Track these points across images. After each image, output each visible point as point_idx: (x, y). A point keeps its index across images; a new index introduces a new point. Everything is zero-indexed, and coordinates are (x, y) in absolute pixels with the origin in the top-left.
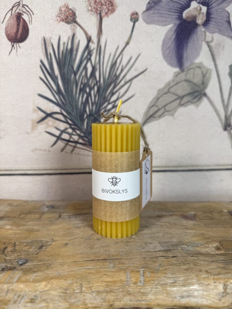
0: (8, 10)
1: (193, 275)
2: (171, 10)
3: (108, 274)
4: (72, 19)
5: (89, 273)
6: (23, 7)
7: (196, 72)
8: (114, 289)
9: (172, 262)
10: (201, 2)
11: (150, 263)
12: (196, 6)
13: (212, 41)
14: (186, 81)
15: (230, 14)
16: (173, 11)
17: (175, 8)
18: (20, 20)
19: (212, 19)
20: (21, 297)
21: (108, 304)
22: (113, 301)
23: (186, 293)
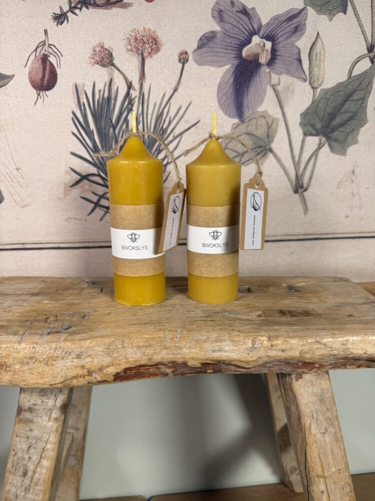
0: (32, 51)
2: (228, 48)
3: (148, 333)
4: (108, 61)
5: (131, 333)
6: (49, 47)
7: (259, 123)
8: (152, 344)
9: (209, 324)
10: (264, 36)
11: (188, 325)
12: (258, 42)
13: (279, 85)
14: (247, 134)
15: (301, 50)
16: (230, 48)
17: (233, 45)
18: (46, 63)
19: (278, 57)
20: (68, 354)
21: (147, 357)
22: (152, 355)
23: (217, 348)
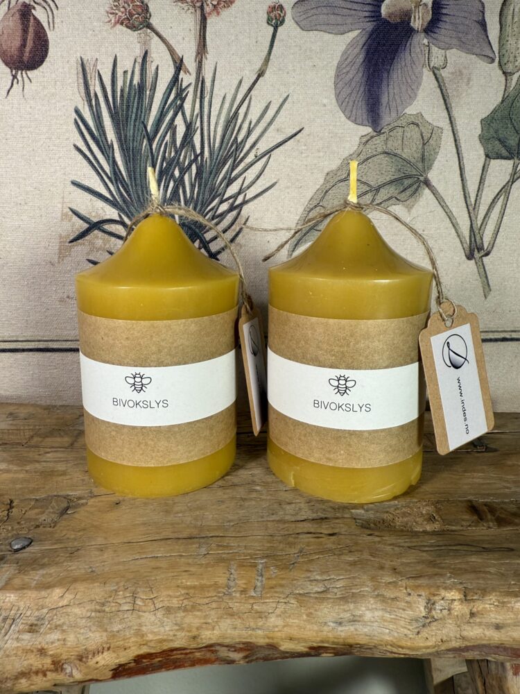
1: (365, 577)
3: (192, 569)
5: (153, 568)
8: (199, 604)
9: (325, 547)
11: (281, 546)
14: (387, 153)
18: (28, 21)
20: (9, 621)
21: (188, 634)
22: (198, 629)
23: (347, 615)
